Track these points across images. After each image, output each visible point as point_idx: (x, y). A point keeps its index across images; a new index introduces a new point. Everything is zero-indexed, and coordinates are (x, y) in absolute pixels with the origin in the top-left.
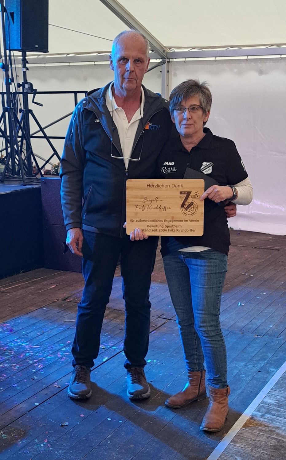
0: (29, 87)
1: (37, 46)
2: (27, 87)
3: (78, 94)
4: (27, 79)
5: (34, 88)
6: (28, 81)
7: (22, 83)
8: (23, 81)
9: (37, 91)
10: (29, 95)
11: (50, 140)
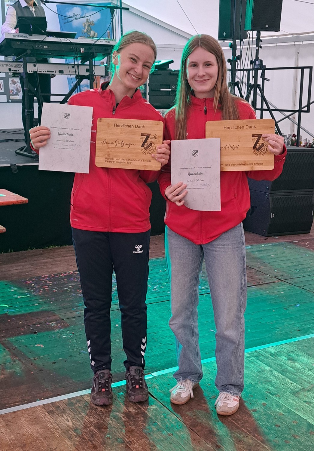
0: (259, 63)
1: (267, 26)
2: (257, 64)
3: (305, 69)
4: (259, 57)
5: (264, 65)
6: (259, 59)
7: (254, 60)
8: (255, 59)
9: (266, 67)
10: (259, 71)
11: (273, 112)
